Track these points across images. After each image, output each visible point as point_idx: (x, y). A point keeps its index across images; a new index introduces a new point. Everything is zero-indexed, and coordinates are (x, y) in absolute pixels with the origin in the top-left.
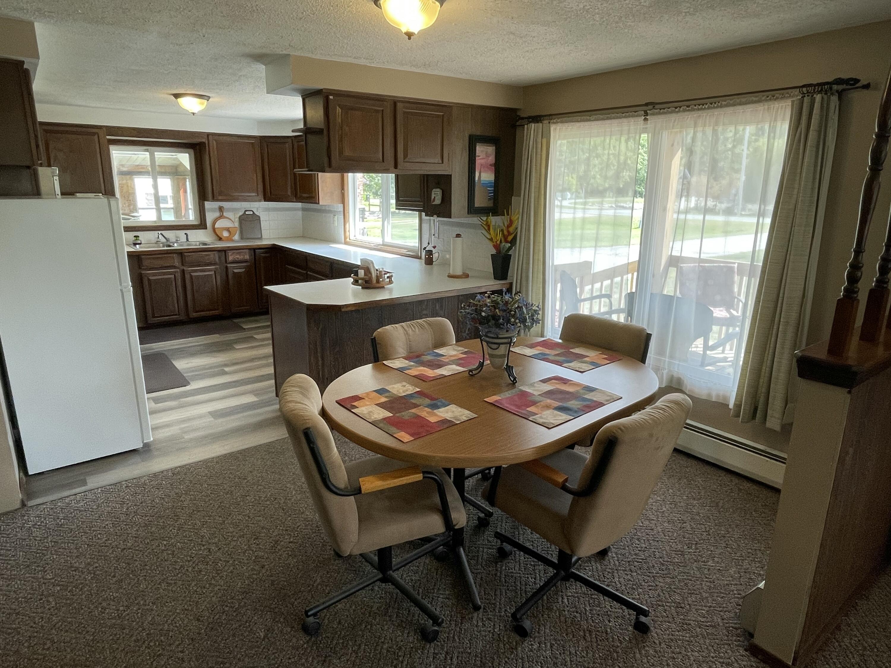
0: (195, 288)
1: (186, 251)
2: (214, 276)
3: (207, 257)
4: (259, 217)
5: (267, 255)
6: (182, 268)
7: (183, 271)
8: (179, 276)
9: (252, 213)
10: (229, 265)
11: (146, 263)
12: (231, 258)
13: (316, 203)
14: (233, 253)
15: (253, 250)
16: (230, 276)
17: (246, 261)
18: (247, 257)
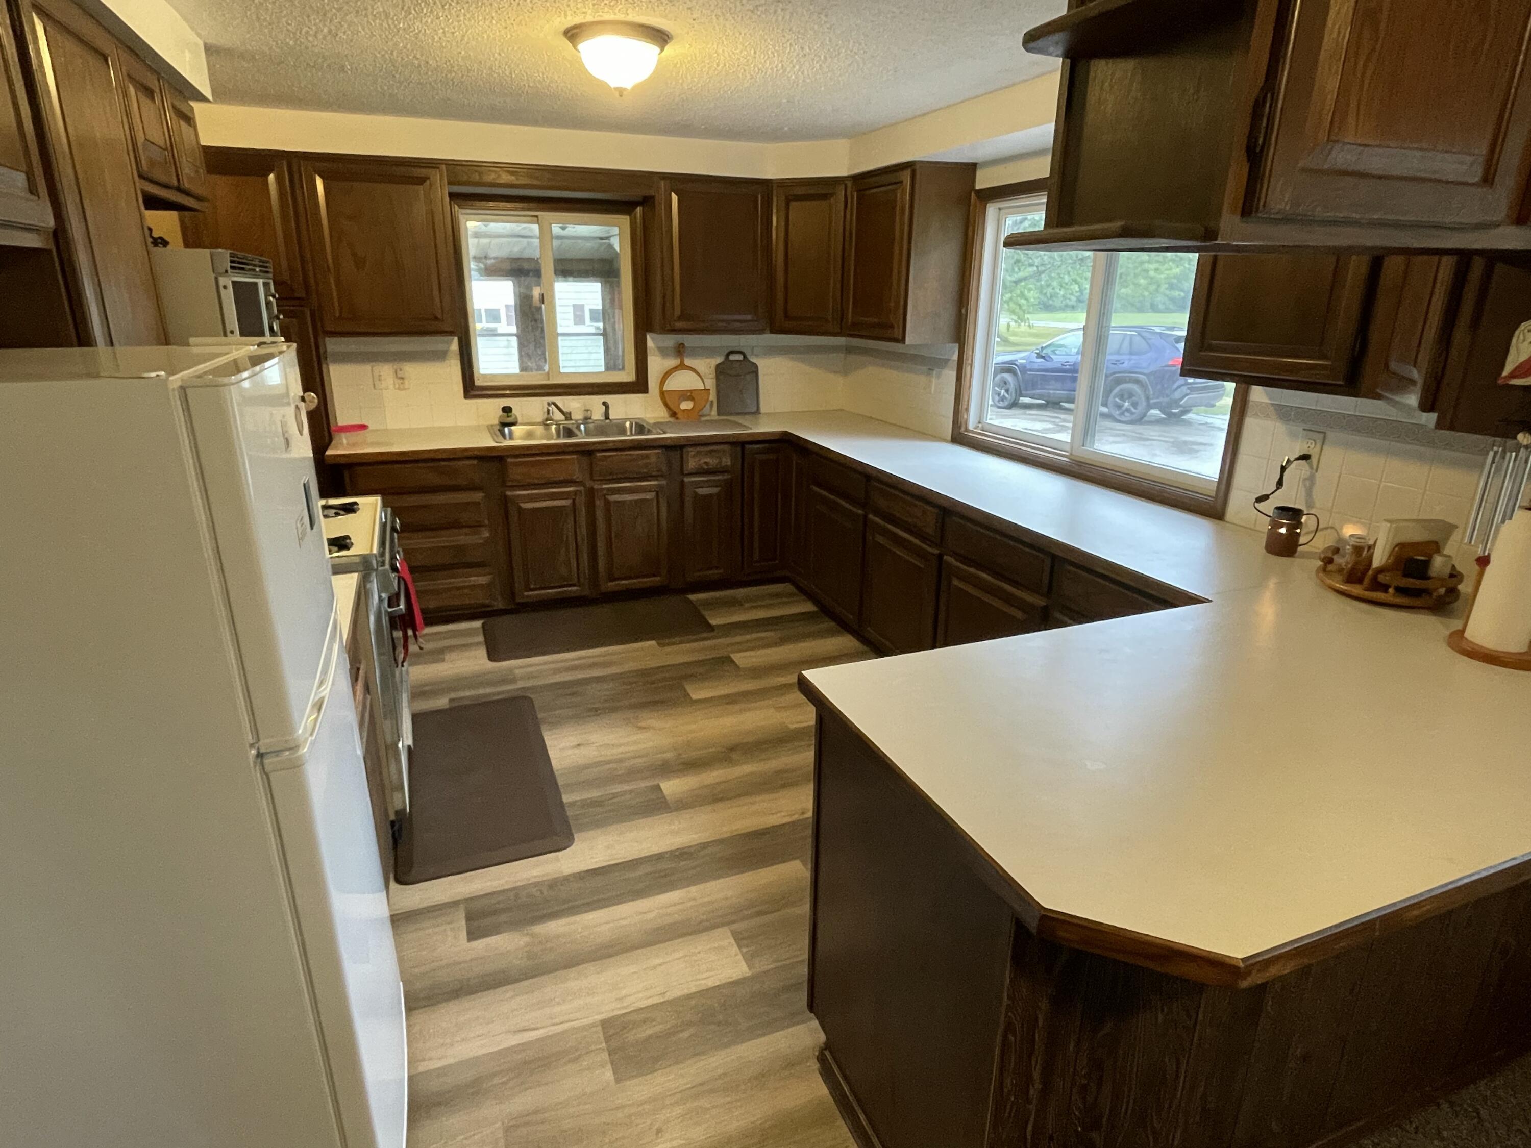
0: (614, 529)
1: (599, 447)
2: (655, 503)
3: (645, 461)
4: (756, 367)
5: (772, 456)
6: (589, 483)
7: (591, 493)
8: (581, 500)
9: (740, 357)
10: (686, 480)
11: (516, 473)
12: (692, 464)
13: (896, 340)
14: (698, 452)
15: (740, 445)
16: (688, 505)
17: (723, 471)
18: (727, 461)
